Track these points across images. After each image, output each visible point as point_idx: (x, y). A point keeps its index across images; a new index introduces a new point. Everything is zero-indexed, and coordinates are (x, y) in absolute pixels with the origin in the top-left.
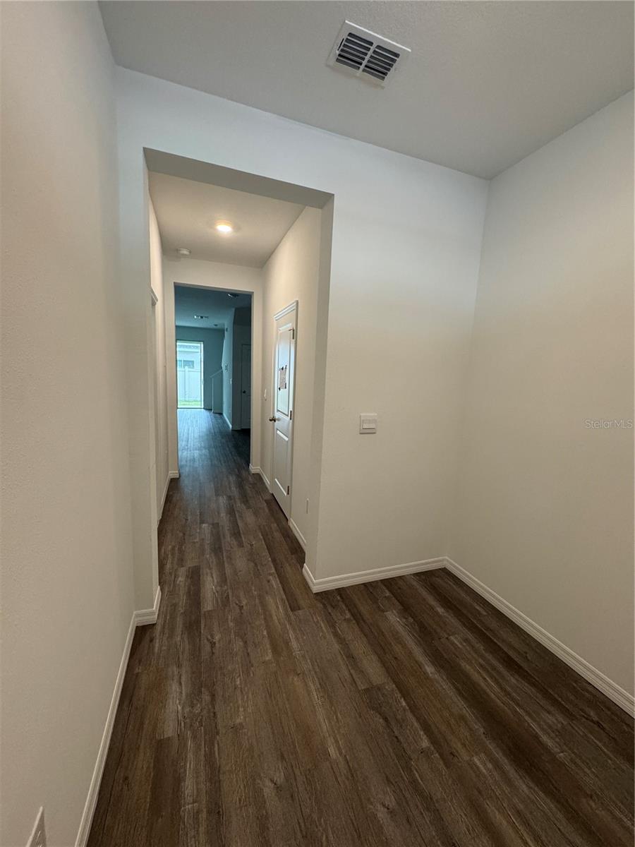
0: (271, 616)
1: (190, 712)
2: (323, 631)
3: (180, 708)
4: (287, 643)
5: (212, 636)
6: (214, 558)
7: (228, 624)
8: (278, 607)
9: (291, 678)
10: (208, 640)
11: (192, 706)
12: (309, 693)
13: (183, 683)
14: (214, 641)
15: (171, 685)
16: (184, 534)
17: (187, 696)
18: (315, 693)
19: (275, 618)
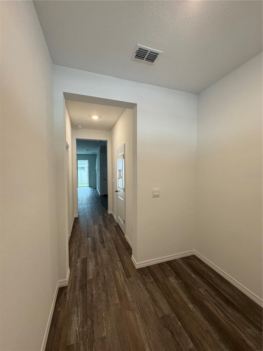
0: (118, 281)
1: (82, 330)
2: (141, 288)
3: (77, 329)
4: (125, 294)
5: (92, 291)
6: (93, 253)
7: (99, 286)
8: (121, 276)
9: (127, 311)
10: (90, 294)
11: (83, 327)
12: (136, 319)
13: (79, 315)
14: (93, 294)
15: (74, 317)
16: (80, 243)
17: (81, 322)
18: (138, 320)
19: (120, 282)
